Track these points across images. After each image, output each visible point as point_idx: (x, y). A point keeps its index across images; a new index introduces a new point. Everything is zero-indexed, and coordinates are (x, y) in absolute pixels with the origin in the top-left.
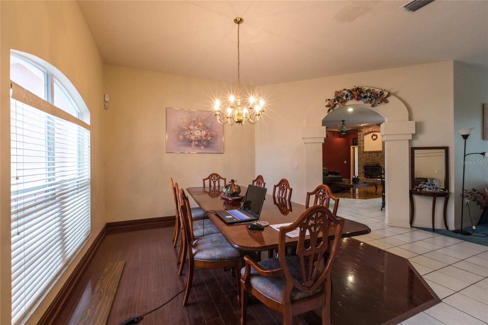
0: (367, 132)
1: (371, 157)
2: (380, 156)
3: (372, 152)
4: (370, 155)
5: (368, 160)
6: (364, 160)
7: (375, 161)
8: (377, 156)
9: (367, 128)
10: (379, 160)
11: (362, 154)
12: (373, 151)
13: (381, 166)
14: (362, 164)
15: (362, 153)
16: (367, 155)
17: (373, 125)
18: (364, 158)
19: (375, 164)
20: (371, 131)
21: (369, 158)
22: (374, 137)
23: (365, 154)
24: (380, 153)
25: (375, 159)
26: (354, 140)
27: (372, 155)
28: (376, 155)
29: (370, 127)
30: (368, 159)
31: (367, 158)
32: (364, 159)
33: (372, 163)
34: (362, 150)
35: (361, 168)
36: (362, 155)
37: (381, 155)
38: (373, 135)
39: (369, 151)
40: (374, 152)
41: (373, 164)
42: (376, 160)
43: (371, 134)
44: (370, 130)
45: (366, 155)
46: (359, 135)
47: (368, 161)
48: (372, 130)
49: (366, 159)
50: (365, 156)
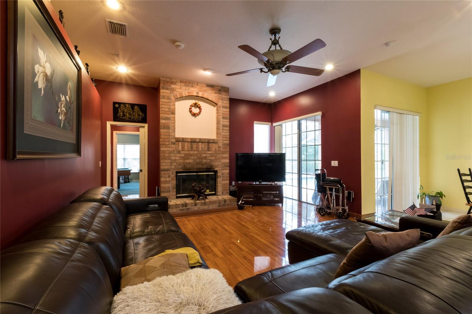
0: (185, 93)
1: (196, 152)
2: (214, 149)
3: (198, 140)
4: (192, 148)
5: (188, 159)
6: (177, 158)
7: (204, 161)
8: (209, 149)
9: (185, 86)
10: (213, 158)
11: (173, 143)
12: (200, 139)
13: (216, 169)
14: (173, 167)
15: (174, 140)
16: (186, 148)
17: (200, 83)
18: (179, 152)
19: (205, 167)
20: (195, 94)
21: (192, 152)
22: (195, 110)
23: (180, 143)
24: (214, 145)
25: (204, 155)
26: (119, 107)
27: (197, 147)
28: (206, 148)
29: (192, 86)
30: (187, 157)
31: (187, 152)
32: (178, 155)
33: (198, 163)
34: (171, 134)
35: (169, 176)
36: (173, 146)
37: (217, 148)
38: (196, 104)
39: (191, 139)
40: (201, 141)
41: (200, 166)
42: (205, 158)
43: (193, 102)
44: (194, 91)
45: (183, 147)
46: (164, 97)
47: (187, 161)
48: (197, 93)
49: (183, 155)
50: (180, 148)
